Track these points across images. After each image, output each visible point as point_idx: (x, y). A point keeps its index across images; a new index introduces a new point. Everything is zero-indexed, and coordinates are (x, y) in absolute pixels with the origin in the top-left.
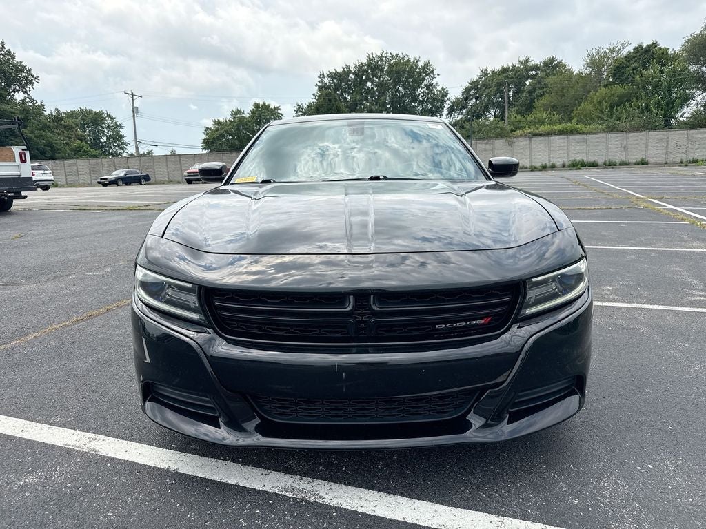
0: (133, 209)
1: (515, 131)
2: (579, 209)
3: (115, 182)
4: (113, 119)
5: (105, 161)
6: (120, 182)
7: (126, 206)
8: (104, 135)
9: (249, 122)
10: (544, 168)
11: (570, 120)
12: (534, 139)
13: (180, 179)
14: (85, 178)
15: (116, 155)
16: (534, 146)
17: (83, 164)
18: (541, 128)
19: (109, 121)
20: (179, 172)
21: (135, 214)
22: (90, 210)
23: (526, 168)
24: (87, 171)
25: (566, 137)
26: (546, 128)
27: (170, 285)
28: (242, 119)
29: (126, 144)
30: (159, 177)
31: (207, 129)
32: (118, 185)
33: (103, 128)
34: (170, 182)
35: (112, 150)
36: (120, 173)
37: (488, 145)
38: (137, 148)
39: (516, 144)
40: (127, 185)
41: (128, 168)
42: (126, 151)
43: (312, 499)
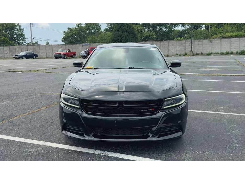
0: (35, 72)
1: (213, 35)
2: (231, 75)
3: (22, 57)
4: (20, 26)
5: (17, 47)
6: (24, 57)
7: (32, 70)
8: (15, 34)
9: (84, 29)
10: (227, 53)
11: (241, 30)
12: (223, 39)
13: (52, 56)
14: (7, 55)
15: (20, 44)
16: (222, 43)
17: (6, 49)
18: (226, 34)
19: (18, 27)
20: (52, 53)
21: (37, 74)
22: (16, 72)
23: (219, 53)
24: (9, 52)
25: (238, 38)
26: (229, 34)
27: (71, 99)
28: (81, 27)
29: (25, 38)
30: (42, 55)
31: (64, 32)
32: (23, 59)
33: (15, 30)
34: (47, 58)
35: (19, 41)
36: (24, 53)
37: (200, 42)
38: (32, 41)
39: (214, 41)
40: (27, 59)
41: (27, 51)
42: (26, 42)
43: (107, 155)
